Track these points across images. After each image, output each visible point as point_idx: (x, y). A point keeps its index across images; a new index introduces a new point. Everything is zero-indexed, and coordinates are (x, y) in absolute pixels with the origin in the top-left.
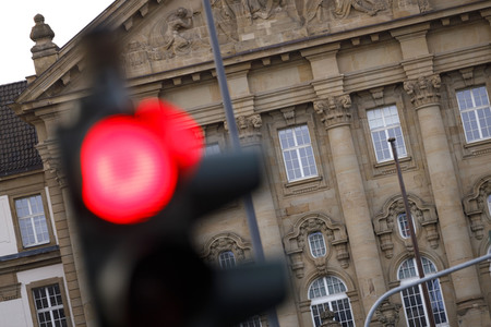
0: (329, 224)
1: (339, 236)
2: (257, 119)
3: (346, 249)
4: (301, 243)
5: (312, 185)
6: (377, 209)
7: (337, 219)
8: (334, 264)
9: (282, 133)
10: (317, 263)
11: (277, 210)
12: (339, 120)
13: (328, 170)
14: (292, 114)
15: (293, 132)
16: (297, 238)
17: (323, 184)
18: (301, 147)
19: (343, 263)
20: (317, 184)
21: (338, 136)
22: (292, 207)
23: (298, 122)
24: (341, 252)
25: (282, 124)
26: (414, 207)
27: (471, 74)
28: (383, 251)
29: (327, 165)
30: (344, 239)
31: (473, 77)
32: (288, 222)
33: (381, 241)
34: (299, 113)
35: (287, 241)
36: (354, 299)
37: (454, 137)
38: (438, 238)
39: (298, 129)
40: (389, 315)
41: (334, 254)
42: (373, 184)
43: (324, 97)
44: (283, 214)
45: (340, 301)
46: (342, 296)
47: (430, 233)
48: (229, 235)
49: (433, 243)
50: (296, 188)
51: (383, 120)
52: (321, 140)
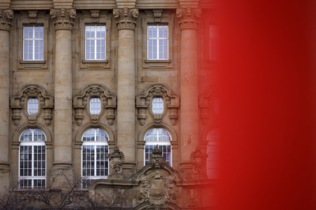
0: (169, 93)
1: (174, 103)
3: (177, 112)
5: (163, 65)
8: (166, 120)
9: (149, 27)
10: (155, 118)
11: (136, 77)
12: (191, 24)
13: (176, 58)
14: (160, 15)
15: (158, 28)
16: (145, 98)
17: (171, 66)
18: (161, 39)
19: (173, 121)
20: (166, 65)
22: (146, 76)
23: (163, 21)
24: (173, 113)
25: (152, 21)
29: (176, 54)
30: (177, 105)
32: (142, 86)
34: (165, 15)
35: (138, 99)
36: (175, 146)
39: (161, 27)
40: (198, 160)
43: (184, 7)
44: (140, 80)
48: (100, 86)
50: (152, 65)
52: (175, 37)
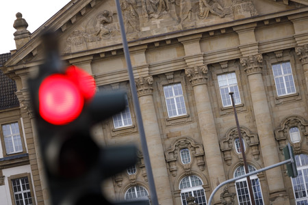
0: (193, 144)
1: (199, 151)
2: (150, 79)
3: (203, 159)
4: (176, 155)
5: (183, 120)
6: (222, 135)
7: (198, 141)
8: (196, 168)
9: (165, 88)
10: (185, 167)
11: (162, 135)
12: (200, 81)
13: (193, 111)
14: (172, 76)
15: (172, 87)
16: (173, 152)
17: (190, 119)
18: (177, 96)
19: (201, 168)
20: (186, 119)
21: (200, 90)
22: (170, 133)
23: (175, 81)
24: (200, 161)
25: (166, 83)
26: (245, 135)
27: (281, 55)
28: (226, 161)
29: (192, 108)
30: (202, 153)
31: (283, 56)
32: (168, 142)
33: (224, 155)
34: (176, 76)
35: (167, 154)
36: (207, 189)
37: (270, 93)
38: (259, 154)
39: (175, 86)
40: (228, 200)
41: (196, 162)
42: (220, 120)
43: (192, 66)
44: (165, 137)
45: (199, 191)
46: (200, 188)
47: (254, 151)
49: (256, 157)
50: (173, 122)
51: (227, 82)
52: (189, 93)
